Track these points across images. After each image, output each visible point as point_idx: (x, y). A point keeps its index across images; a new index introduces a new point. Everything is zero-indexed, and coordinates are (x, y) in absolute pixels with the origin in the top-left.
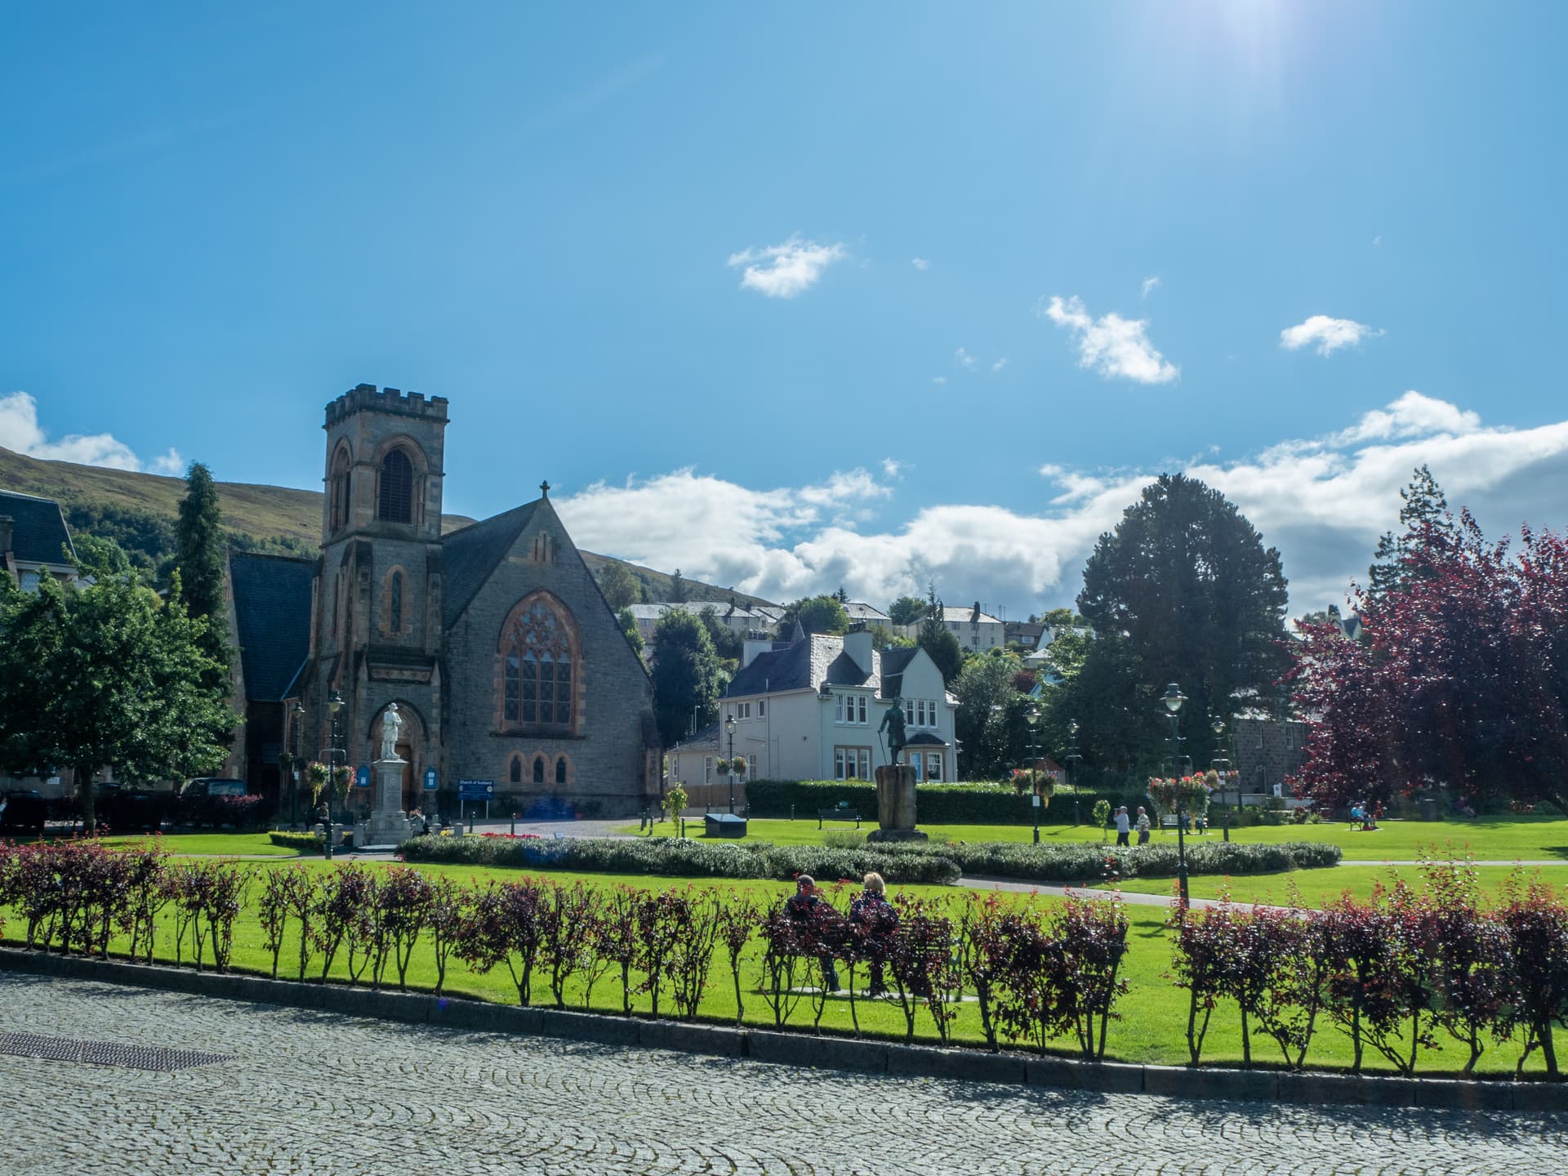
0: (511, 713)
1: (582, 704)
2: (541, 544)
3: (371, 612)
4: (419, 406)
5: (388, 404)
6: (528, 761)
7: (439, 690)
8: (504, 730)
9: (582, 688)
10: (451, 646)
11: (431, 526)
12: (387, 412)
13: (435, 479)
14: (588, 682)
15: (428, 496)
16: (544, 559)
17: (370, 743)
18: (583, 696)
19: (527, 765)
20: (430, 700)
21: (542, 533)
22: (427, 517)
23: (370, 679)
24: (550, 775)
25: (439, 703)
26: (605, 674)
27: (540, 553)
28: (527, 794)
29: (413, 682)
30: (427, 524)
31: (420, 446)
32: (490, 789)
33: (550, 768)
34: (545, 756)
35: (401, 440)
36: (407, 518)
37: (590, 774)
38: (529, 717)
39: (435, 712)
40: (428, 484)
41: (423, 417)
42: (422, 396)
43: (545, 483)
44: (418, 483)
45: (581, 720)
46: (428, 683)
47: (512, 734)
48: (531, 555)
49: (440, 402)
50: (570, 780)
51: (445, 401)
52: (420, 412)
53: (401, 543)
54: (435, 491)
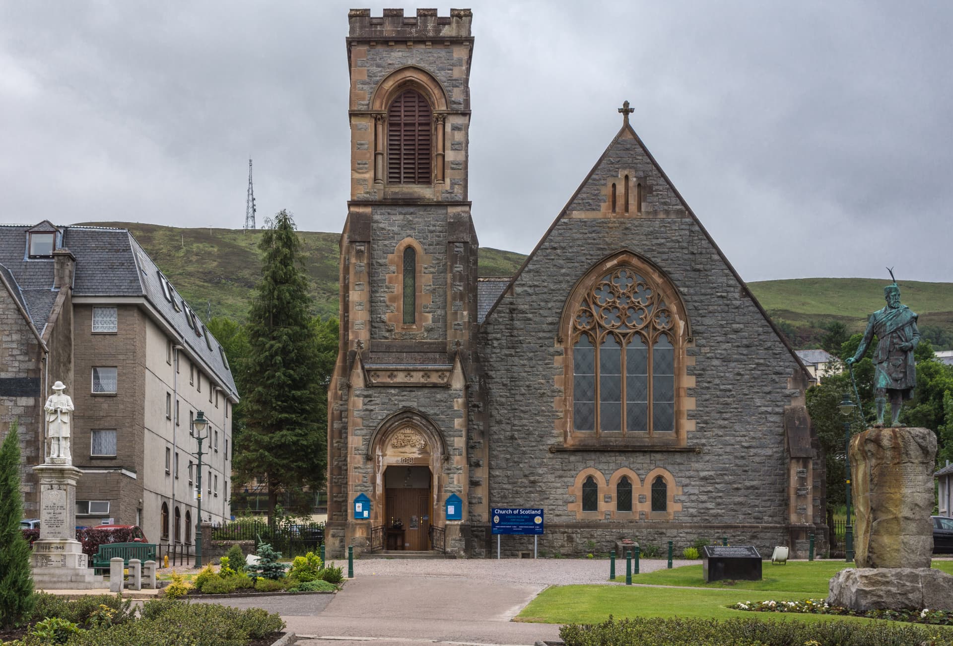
0: (582, 422)
1: (689, 404)
2: (620, 189)
3: (372, 301)
4: (430, 26)
5: (388, 30)
6: (608, 482)
7: (462, 393)
8: (570, 442)
9: (688, 382)
10: (490, 336)
11: (453, 184)
12: (386, 42)
13: (459, 120)
14: (699, 374)
15: (448, 144)
16: (627, 210)
17: (370, 465)
18: (691, 392)
19: (607, 487)
20: (451, 407)
21: (621, 174)
22: (448, 172)
23: (368, 386)
24: (642, 500)
25: (462, 411)
26: (726, 360)
27: (620, 202)
28: (606, 526)
29: (423, 386)
30: (448, 181)
31: (433, 79)
32: (538, 520)
33: (642, 491)
34: (632, 475)
35: (409, 75)
36: (425, 178)
37: (704, 498)
38: (613, 423)
39: (458, 423)
40: (448, 128)
41: (438, 41)
42: (433, 12)
43: (626, 104)
44: (436, 129)
45: (688, 426)
46: (447, 387)
47: (583, 450)
48: (604, 206)
49: (463, 16)
50: (673, 507)
51: (468, 14)
52: (431, 34)
53: (411, 210)
54: (458, 136)
